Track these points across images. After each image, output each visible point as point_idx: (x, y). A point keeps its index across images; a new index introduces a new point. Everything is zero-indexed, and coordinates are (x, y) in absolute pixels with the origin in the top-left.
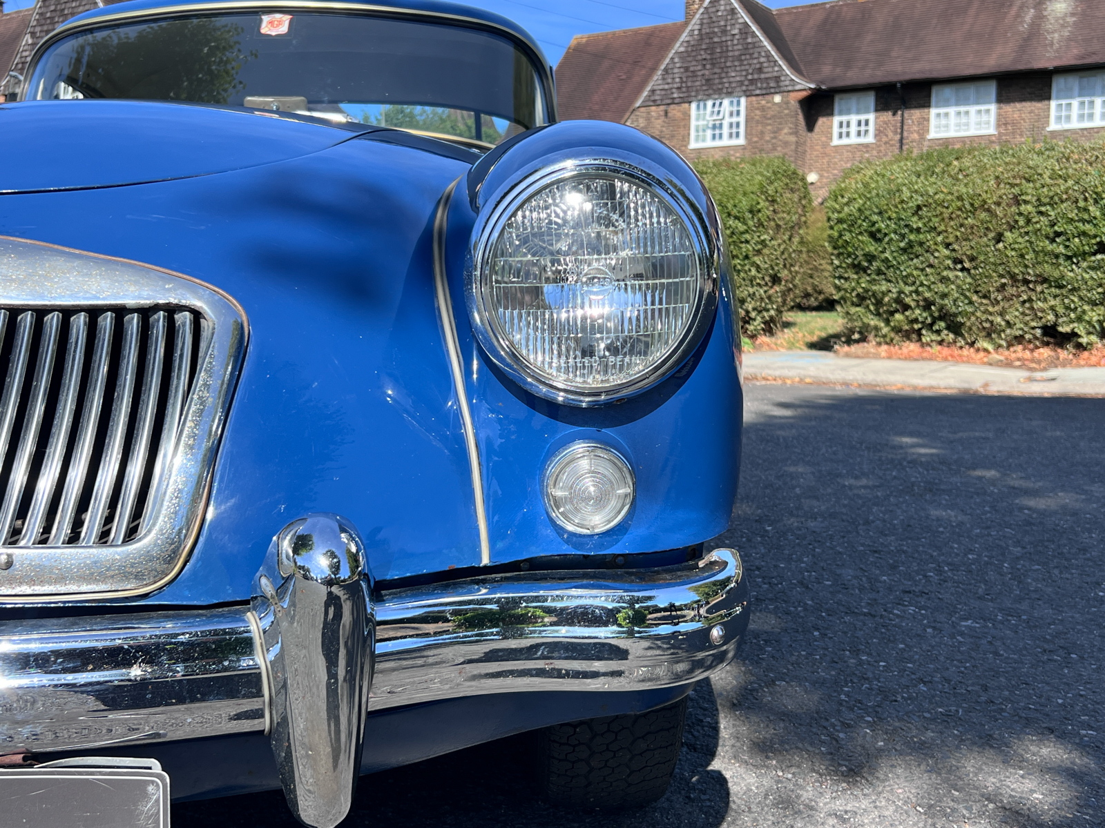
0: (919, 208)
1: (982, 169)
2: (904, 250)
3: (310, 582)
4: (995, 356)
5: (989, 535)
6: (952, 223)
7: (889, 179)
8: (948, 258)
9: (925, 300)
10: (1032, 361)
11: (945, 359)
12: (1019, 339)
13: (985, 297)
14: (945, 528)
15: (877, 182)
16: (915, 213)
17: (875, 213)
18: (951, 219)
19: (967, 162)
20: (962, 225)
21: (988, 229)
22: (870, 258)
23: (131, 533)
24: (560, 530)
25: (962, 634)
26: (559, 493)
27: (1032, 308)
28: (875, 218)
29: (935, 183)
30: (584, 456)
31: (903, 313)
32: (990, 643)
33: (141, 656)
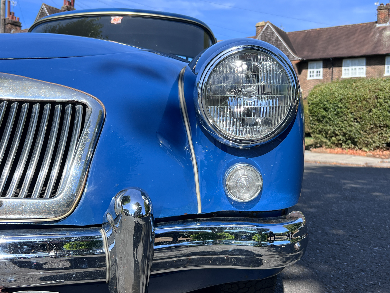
0: (341, 100)
1: (364, 86)
2: (336, 115)
3: (129, 216)
4: (369, 153)
5: (379, 215)
6: (353, 105)
7: (330, 89)
8: (352, 117)
9: (344, 133)
10: (383, 155)
11: (351, 154)
12: (378, 147)
13: (365, 132)
14: (361, 212)
15: (326, 90)
16: (340, 101)
17: (325, 101)
18: (353, 104)
19: (358, 84)
20: (357, 106)
21: (366, 107)
22: (324, 117)
23: (53, 194)
24: (230, 200)
25: (375, 252)
26: (231, 184)
27: (382, 136)
28: (325, 103)
29: (347, 91)
30: (242, 169)
31: (335, 137)
32: (387, 256)
33: (55, 247)
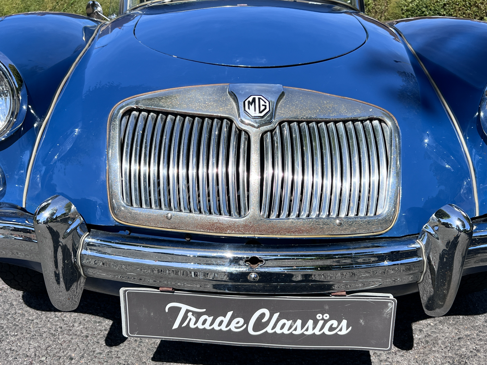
0: (445, 5)
6: (460, 12)
16: (443, 7)
20: (464, 13)
21: (476, 15)
28: (424, 9)
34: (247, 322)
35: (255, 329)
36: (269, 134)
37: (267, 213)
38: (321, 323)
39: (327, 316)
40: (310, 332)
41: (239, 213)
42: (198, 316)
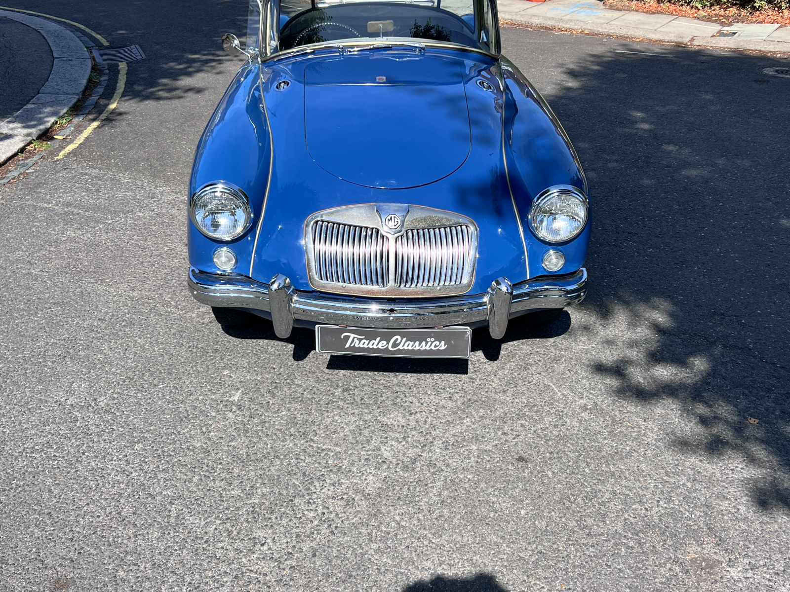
4: (702, 13)
10: (724, 17)
11: (672, 14)
12: (718, 2)
24: (546, 270)
26: (546, 262)
30: (553, 253)
34: (388, 343)
35: (392, 347)
36: (400, 237)
37: (399, 284)
38: (429, 343)
39: (433, 339)
40: (423, 348)
41: (383, 285)
42: (360, 340)
